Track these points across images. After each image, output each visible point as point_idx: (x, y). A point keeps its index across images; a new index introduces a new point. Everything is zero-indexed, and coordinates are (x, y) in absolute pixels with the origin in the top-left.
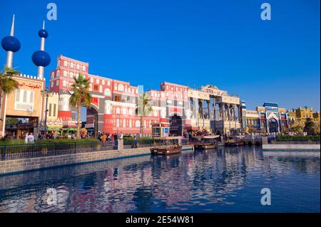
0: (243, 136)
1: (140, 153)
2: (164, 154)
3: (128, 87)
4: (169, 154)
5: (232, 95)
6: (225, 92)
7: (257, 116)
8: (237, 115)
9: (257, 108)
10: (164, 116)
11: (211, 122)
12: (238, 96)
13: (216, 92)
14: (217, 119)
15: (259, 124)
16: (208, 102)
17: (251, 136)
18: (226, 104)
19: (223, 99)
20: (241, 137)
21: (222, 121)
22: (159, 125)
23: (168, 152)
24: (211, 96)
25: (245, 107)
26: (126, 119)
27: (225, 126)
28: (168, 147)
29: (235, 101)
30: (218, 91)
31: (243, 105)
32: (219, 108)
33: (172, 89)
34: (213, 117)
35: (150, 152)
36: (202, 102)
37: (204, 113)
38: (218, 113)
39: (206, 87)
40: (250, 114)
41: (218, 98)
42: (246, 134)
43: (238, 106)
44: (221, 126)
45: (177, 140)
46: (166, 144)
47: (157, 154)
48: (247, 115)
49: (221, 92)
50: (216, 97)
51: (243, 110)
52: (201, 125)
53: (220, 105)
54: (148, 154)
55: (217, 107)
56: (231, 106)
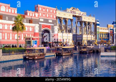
0: (93, 46)
1: (15, 59)
2: (34, 60)
3: (9, 8)
4: (37, 59)
5: (90, 16)
6: (85, 13)
7: (107, 31)
8: (93, 30)
9: (108, 25)
10: (37, 31)
11: (73, 35)
12: (94, 16)
13: (78, 13)
14: (78, 34)
15: (109, 37)
16: (71, 20)
17: (98, 46)
18: (85, 22)
19: (83, 18)
20: (92, 47)
21: (82, 35)
22: (30, 39)
23: (36, 58)
24: (74, 16)
25: (99, 25)
26: (7, 33)
27: (84, 39)
28: (36, 54)
29: (92, 20)
30: (80, 12)
31: (98, 23)
32: (80, 25)
33: (44, 10)
34: (75, 31)
35: (22, 58)
36: (67, 20)
37: (68, 29)
38: (79, 29)
39: (71, 9)
40: (103, 30)
41: (79, 18)
42: (95, 45)
43: (94, 23)
44: (80, 39)
45: (43, 49)
46: (34, 52)
47: (28, 59)
48: (101, 31)
49: (82, 13)
50: (78, 17)
51: (97, 26)
52: (65, 38)
53: (81, 22)
54: (21, 60)
55: (79, 25)
56: (89, 23)
